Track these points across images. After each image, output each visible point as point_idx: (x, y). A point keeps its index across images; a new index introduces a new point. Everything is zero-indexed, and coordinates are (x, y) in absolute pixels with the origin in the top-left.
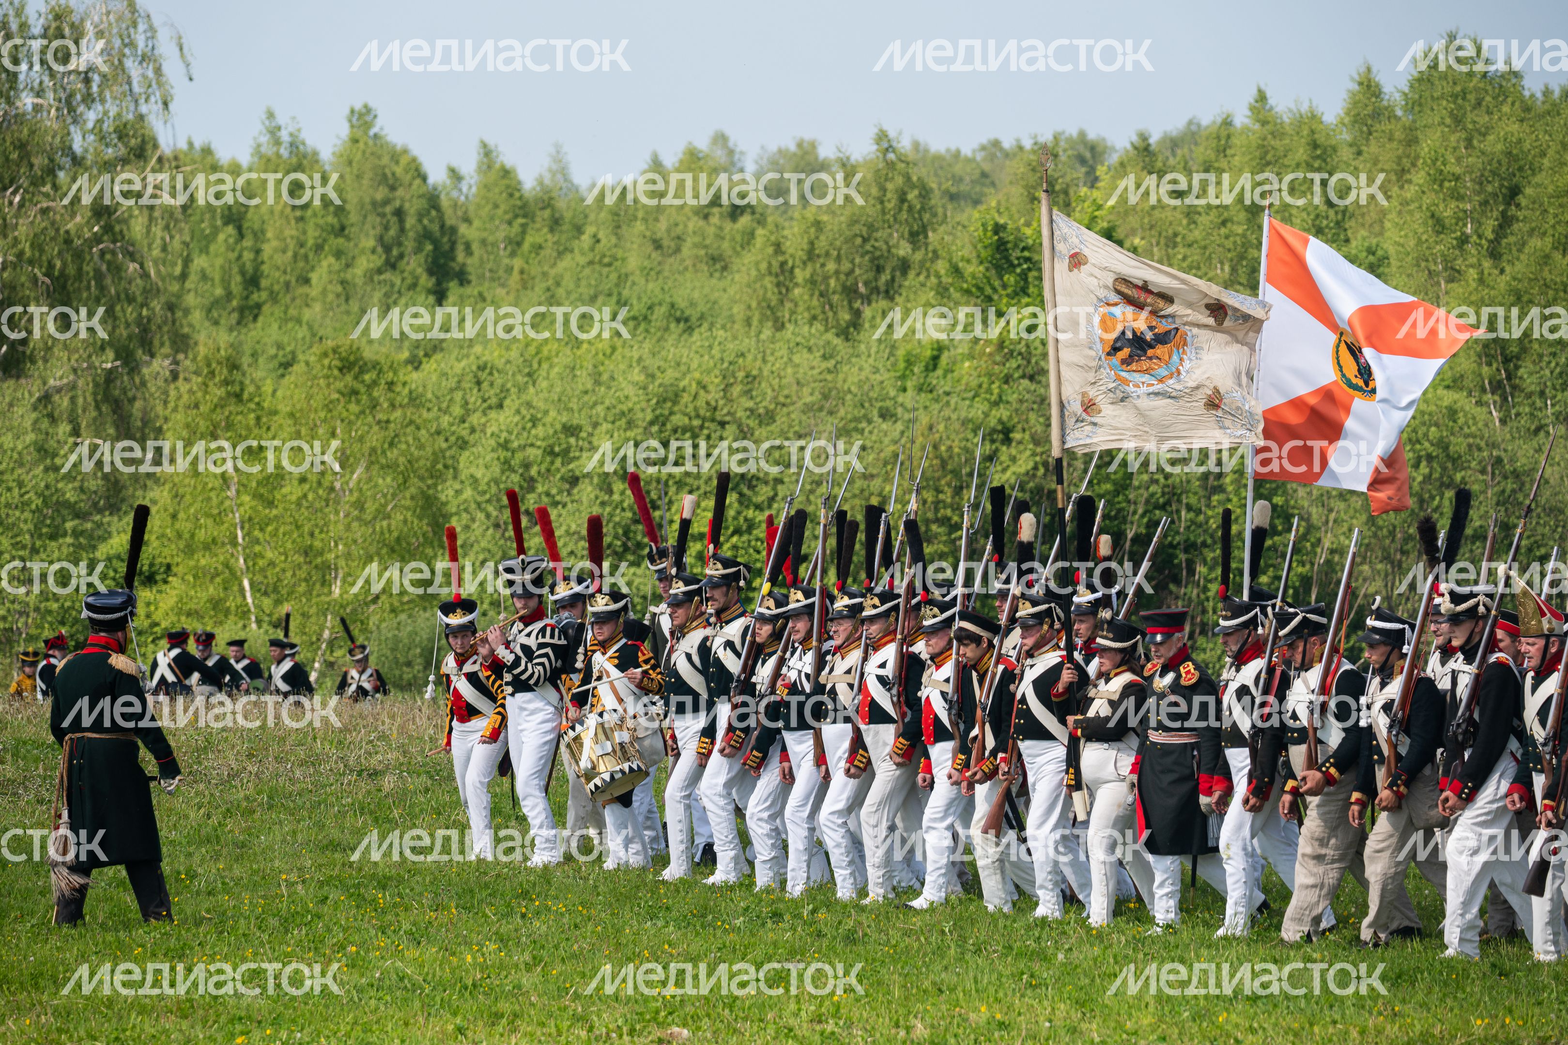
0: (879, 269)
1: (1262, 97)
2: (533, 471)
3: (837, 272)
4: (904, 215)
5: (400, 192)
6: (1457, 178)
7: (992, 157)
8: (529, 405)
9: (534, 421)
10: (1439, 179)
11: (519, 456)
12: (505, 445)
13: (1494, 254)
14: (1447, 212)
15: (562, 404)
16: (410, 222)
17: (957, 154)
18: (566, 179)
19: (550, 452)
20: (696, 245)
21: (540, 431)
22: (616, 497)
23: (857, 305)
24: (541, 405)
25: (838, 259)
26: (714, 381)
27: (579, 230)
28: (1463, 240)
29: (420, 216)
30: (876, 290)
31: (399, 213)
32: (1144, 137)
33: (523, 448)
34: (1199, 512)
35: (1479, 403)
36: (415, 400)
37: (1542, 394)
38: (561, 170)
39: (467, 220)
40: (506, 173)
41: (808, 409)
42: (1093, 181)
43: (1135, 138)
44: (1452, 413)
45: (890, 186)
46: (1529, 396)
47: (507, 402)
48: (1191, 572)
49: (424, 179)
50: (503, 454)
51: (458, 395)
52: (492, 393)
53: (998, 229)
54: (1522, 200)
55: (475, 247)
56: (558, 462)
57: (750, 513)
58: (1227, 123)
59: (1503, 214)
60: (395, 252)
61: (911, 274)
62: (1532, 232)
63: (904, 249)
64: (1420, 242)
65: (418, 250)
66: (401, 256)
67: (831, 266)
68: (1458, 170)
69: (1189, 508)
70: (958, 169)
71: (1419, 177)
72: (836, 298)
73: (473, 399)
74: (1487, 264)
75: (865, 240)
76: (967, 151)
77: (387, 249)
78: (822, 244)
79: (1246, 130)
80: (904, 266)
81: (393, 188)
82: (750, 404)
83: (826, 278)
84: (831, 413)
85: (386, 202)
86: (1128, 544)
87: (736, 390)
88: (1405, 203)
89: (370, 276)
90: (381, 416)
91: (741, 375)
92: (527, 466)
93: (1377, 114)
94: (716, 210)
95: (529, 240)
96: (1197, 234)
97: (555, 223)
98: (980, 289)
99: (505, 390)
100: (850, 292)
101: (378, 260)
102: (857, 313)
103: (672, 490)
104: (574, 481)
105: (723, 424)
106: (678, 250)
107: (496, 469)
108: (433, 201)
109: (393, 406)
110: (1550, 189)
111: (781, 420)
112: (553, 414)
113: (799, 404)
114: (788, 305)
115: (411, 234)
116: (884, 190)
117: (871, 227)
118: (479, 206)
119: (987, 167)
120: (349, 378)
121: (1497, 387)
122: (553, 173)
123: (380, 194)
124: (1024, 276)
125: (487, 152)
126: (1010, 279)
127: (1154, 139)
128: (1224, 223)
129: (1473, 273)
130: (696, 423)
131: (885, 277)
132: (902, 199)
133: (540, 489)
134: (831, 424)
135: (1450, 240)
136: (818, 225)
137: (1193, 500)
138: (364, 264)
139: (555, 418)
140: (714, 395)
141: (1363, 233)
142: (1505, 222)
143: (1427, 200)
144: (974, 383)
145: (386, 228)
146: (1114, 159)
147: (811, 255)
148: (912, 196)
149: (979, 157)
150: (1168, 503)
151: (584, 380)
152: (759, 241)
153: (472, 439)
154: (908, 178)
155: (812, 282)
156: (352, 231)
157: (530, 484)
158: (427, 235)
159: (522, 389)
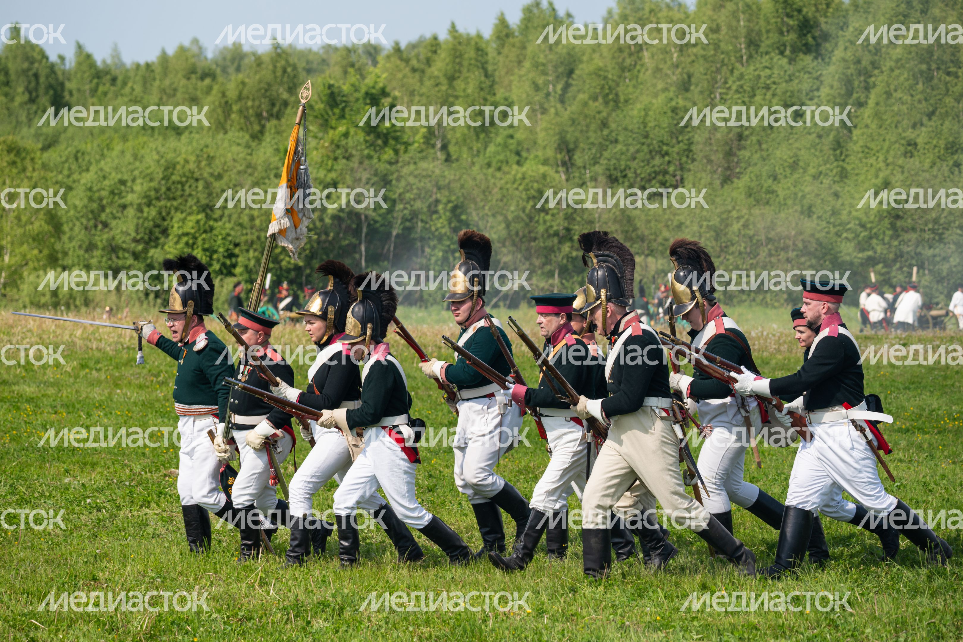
0: (273, 105)
1: (453, 26)
2: (104, 202)
3: (253, 107)
4: (285, 79)
5: (36, 65)
6: (544, 65)
7: (327, 52)
8: (101, 170)
9: (104, 178)
10: (536, 65)
11: (97, 195)
12: (90, 189)
13: (562, 101)
14: (540, 81)
15: (117, 169)
16: (42, 79)
17: (310, 51)
18: (119, 59)
19: (112, 193)
20: (184, 93)
21: (107, 182)
22: (145, 215)
23: (263, 122)
24: (108, 170)
25: (253, 100)
26: (192, 158)
27: (125, 84)
28: (548, 95)
29: (47, 77)
30: (272, 115)
31: (36, 76)
32: (397, 44)
33: (99, 190)
34: (426, 223)
35: (557, 172)
36: (45, 166)
37: (584, 167)
38: (116, 54)
39: (69, 80)
40: (89, 56)
41: (239, 172)
42: (375, 63)
43: (393, 44)
44: (544, 176)
45: (278, 65)
46: (579, 168)
47: (91, 168)
48: (423, 251)
49: (47, 58)
50: (89, 194)
51: (66, 165)
52: (84, 164)
53: (330, 86)
54: (574, 76)
55: (74, 92)
56: (116, 198)
57: (211, 223)
58: (435, 38)
59: (566, 82)
60: (34, 94)
61: (289, 108)
62: (579, 91)
63: (285, 96)
64: (528, 95)
65: (46, 93)
66: (37, 96)
67: (250, 103)
68: (544, 61)
69: (422, 221)
70: (311, 57)
71: (527, 64)
72: (252, 119)
73: (74, 167)
74: (559, 106)
75: (266, 90)
76: (315, 49)
77: (30, 93)
78: (245, 92)
79: (446, 42)
80: (286, 104)
81: (32, 63)
82: (211, 171)
83: (247, 109)
84: (250, 175)
85: (29, 69)
86: (393, 239)
87: (203, 163)
88: (520, 77)
89: (22, 105)
90: (28, 174)
91: (205, 156)
92: (101, 199)
93: (507, 36)
94: (193, 76)
95: (101, 89)
96: (424, 90)
97: (114, 80)
98: (322, 116)
99: (90, 163)
100: (259, 116)
101: (26, 97)
102: (263, 127)
103: (173, 212)
104: (124, 207)
105: (197, 180)
106: (174, 95)
107: (86, 201)
108: (52, 68)
109: (34, 170)
110: (587, 71)
111: (226, 179)
112: (113, 174)
113: (235, 171)
114: (229, 122)
115: (43, 86)
116: (275, 67)
117: (269, 85)
118: (76, 73)
119: (325, 57)
120: (12, 155)
121: (564, 164)
122: (113, 57)
123: (26, 65)
124: (343, 109)
125: (80, 47)
126: (337, 111)
127: (403, 45)
128: (437, 85)
129: (552, 110)
130: (184, 179)
131: (275, 110)
132: (285, 71)
133: (108, 210)
134: (249, 181)
135: (542, 94)
136: (243, 83)
137: (424, 217)
138: (19, 100)
139: (115, 177)
140: (192, 166)
141: (502, 90)
142: (567, 86)
143: (531, 75)
144: (319, 160)
145: (29, 82)
146: (384, 53)
147: (240, 98)
148: (289, 70)
149: (321, 52)
150: (412, 218)
151: (128, 157)
152: (214, 92)
153: (74, 186)
154: (287, 61)
155: (240, 111)
156: (13, 84)
157: (103, 208)
158: (50, 86)
159: (98, 162)
